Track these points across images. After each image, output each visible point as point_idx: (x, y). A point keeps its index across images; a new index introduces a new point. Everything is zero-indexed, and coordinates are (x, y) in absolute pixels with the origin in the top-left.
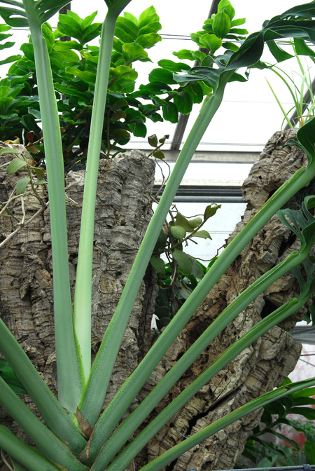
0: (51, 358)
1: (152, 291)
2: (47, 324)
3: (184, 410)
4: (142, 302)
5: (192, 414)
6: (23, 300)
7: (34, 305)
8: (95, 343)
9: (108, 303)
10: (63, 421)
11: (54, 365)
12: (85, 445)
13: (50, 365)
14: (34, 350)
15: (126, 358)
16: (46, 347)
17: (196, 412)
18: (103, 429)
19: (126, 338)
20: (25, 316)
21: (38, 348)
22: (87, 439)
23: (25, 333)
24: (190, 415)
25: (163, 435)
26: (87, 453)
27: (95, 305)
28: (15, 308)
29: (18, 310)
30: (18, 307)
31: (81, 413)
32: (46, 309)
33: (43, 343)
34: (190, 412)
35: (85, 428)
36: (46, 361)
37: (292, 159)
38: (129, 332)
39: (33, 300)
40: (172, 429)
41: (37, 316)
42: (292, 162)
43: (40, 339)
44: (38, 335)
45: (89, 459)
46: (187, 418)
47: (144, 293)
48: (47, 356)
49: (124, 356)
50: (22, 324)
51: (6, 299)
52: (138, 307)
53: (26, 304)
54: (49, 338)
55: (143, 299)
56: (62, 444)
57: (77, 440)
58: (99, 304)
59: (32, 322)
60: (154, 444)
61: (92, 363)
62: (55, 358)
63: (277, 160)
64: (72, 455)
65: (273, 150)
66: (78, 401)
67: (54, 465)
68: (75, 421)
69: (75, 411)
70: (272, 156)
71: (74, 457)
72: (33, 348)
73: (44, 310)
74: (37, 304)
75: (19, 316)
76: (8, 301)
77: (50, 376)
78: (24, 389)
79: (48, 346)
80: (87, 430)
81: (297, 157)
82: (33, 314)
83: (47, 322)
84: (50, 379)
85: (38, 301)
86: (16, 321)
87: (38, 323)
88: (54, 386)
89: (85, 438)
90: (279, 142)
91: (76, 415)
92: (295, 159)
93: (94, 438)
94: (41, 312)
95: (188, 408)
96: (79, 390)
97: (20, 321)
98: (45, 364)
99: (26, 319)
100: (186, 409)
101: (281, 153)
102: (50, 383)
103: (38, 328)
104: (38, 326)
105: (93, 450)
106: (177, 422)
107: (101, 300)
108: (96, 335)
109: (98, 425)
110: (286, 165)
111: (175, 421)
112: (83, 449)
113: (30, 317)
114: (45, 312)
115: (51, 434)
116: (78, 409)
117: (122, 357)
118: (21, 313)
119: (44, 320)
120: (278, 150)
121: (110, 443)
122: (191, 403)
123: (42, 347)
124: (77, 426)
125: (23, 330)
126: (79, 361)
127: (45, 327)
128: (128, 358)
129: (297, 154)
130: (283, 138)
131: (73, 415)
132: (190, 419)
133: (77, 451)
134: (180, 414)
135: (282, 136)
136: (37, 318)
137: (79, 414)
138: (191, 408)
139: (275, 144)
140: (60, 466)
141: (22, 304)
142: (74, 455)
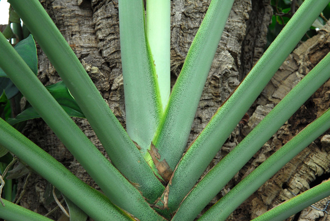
0: (118, 81)
1: (263, 15)
2: (112, 37)
3: (303, 166)
4: (246, 20)
5: (314, 172)
6: (82, 6)
7: (96, 13)
8: (177, 64)
9: (196, 13)
10: (132, 157)
11: (121, 90)
12: (162, 191)
13: (116, 90)
14: (95, 70)
15: (220, 90)
16: (112, 69)
17: (320, 171)
18: (187, 173)
19: (221, 63)
20: (84, 29)
21: (101, 69)
22: (165, 183)
23: (84, 51)
24: (312, 174)
25: (273, 197)
26: (165, 200)
27: (177, 13)
28: (71, 18)
29: (74, 20)
30: (76, 16)
31: (157, 151)
32: (111, 17)
33: (108, 64)
34: (311, 170)
35: (162, 169)
36: (111, 85)
38: (226, 56)
39: (95, 6)
40: (286, 190)
41: (99, 27)
43: (104, 58)
44: (101, 53)
45: (167, 209)
46: (308, 177)
47: (249, 9)
48: (113, 80)
49: (218, 87)
50: (81, 39)
51: (59, 6)
52: (240, 25)
53: (86, 13)
54: (116, 56)
55: (248, 17)
56: (132, 186)
57: (152, 183)
58: (183, 13)
59: (93, 37)
60: (260, 208)
61: (171, 87)
62: (122, 81)
64: (144, 201)
66: (153, 135)
67: (121, 213)
68: (149, 159)
69: (149, 147)
71: (148, 205)
72: (94, 68)
73: (108, 18)
74: (99, 11)
75: (76, 28)
76: (62, 9)
77: (117, 105)
78: (80, 111)
79: (114, 67)
80: (165, 172)
82: (94, 26)
83: (113, 34)
84: (117, 108)
85: (100, 8)
86: (72, 35)
87: (100, 36)
88: (122, 117)
89: (162, 182)
91: (150, 152)
93: (174, 183)
94: (104, 22)
95: (309, 164)
96: (154, 120)
97: (78, 35)
98: (110, 90)
99: (85, 33)
100: (306, 166)
102: (117, 114)
103: (101, 44)
104: (101, 40)
105: (173, 198)
106: (292, 181)
107: (185, 7)
108: (179, 53)
109: (180, 167)
111: (290, 179)
112: (160, 195)
113: (91, 30)
114: (110, 21)
115: (116, 172)
116: (152, 145)
117: (215, 87)
118: (79, 24)
119: (108, 31)
121: (196, 191)
122: (314, 158)
123: (107, 68)
124: (151, 165)
125: (82, 47)
126: (153, 82)
127: (110, 41)
128: (224, 90)
131: (146, 152)
132: (311, 179)
133: (151, 197)
134: (297, 172)
136: (100, 29)
137: (155, 151)
138: (314, 165)
140: (129, 214)
141: (80, 13)
142: (148, 202)
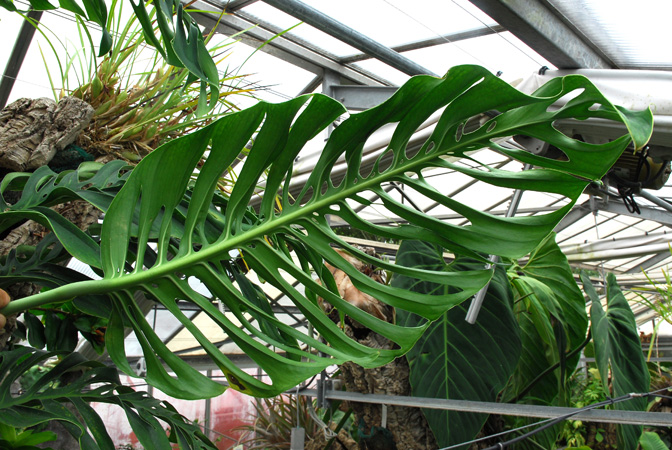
37: (28, 132)
42: (27, 135)
63: (11, 130)
65: (10, 118)
70: (7, 125)
81: (36, 131)
90: (20, 109)
92: (32, 133)
101: (19, 123)
110: (18, 137)
120: (18, 119)
129: (37, 126)
130: (27, 106)
135: (27, 103)
139: (14, 111)
